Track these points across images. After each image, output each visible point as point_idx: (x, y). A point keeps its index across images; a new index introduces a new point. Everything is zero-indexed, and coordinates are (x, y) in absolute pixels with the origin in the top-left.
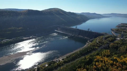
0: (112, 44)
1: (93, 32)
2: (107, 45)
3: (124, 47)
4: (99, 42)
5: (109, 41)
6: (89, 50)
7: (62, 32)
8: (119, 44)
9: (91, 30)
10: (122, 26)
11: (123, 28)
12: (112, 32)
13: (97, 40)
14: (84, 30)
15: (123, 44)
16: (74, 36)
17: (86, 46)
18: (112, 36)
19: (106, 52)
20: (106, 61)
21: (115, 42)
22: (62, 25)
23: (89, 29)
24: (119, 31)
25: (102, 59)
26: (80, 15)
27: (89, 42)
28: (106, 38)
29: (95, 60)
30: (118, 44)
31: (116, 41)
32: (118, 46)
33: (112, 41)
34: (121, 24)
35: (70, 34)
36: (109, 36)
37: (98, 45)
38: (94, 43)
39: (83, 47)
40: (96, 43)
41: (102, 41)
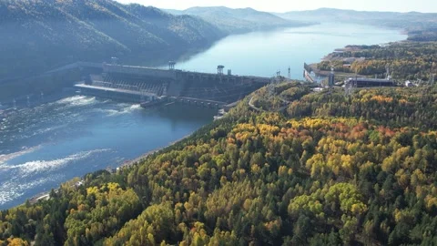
0: (294, 104)
1: (238, 77)
2: (282, 109)
4: (256, 104)
5: (289, 96)
7: (113, 90)
8: (316, 100)
9: (229, 72)
12: (306, 73)
13: (252, 99)
14: (202, 74)
16: (166, 100)
18: (299, 84)
19: (267, 115)
21: (304, 97)
22: (110, 61)
23: (221, 67)
26: (184, 17)
27: (223, 113)
28: (278, 91)
30: (311, 101)
31: (308, 96)
34: (347, 47)
35: (151, 94)
36: (289, 84)
37: (252, 113)
38: (241, 109)
40: (246, 108)
41: (267, 98)
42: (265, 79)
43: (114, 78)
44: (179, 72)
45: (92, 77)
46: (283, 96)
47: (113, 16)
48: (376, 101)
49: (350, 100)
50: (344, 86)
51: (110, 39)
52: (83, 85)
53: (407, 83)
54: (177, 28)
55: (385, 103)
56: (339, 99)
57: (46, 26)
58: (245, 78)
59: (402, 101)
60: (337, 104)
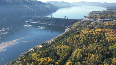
0: (88, 26)
3: (97, 26)
4: (78, 26)
5: (86, 24)
10: (93, 14)
12: (86, 18)
14: (60, 19)
15: (96, 25)
16: (51, 25)
18: (87, 21)
21: (90, 24)
22: (34, 15)
23: (65, 17)
24: (92, 17)
27: (67, 28)
30: (93, 25)
32: (93, 26)
36: (85, 21)
40: (75, 27)
41: (80, 25)
42: (78, 20)
43: (36, 20)
44: (54, 18)
45: (30, 20)
46: (84, 24)
47: (32, 4)
48: (110, 25)
49: (103, 25)
50: (99, 21)
51: (32, 10)
52: (27, 22)
53: (115, 21)
54: (48, 7)
56: (100, 24)
57: (16, 6)
58: (72, 19)
60: (100, 26)
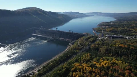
0: (93, 45)
1: (75, 33)
2: (88, 47)
3: (104, 47)
4: (80, 44)
6: (69, 55)
7: (40, 36)
8: (100, 44)
9: (72, 32)
11: (103, 26)
12: (94, 31)
14: (65, 32)
15: (103, 44)
16: (55, 39)
17: (67, 50)
18: (93, 36)
19: (85, 56)
20: (84, 69)
22: (40, 27)
23: (70, 30)
24: (100, 30)
25: (80, 67)
27: (70, 44)
28: (87, 39)
29: (73, 69)
31: (97, 42)
32: (98, 47)
33: (93, 42)
34: (102, 22)
36: (90, 37)
37: (79, 48)
38: (75, 46)
39: (64, 52)
40: (77, 46)
41: (84, 42)
44: (59, 31)
46: (89, 41)
47: (44, 15)
48: (121, 47)
49: (112, 45)
50: (107, 37)
54: (60, 17)
55: (125, 48)
56: (108, 44)
58: (77, 34)
59: (131, 47)
60: (107, 46)
